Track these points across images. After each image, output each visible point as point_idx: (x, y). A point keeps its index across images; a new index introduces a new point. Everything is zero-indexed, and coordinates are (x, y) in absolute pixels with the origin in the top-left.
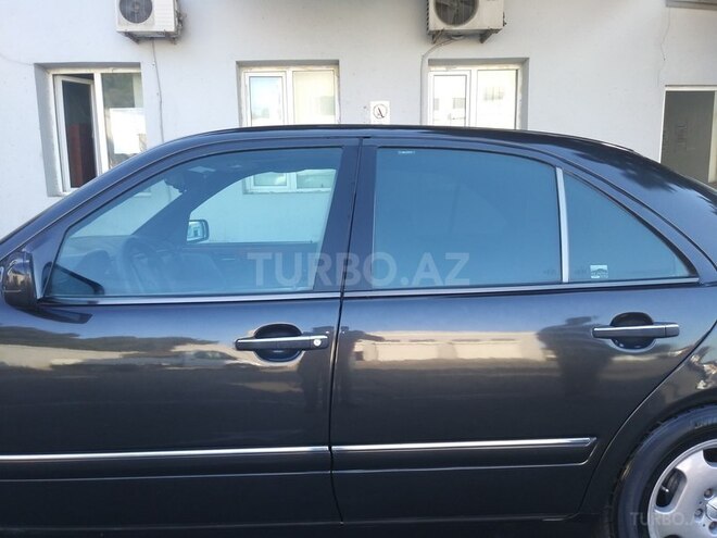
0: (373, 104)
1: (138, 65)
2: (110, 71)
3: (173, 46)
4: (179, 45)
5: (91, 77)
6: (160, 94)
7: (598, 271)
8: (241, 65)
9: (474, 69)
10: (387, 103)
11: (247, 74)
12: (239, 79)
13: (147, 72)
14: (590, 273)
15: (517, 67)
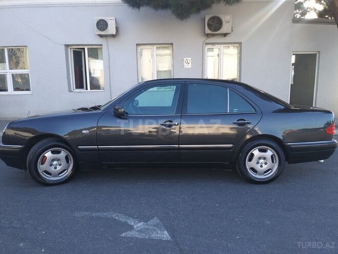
0: (185, 59)
1: (102, 45)
2: (91, 47)
3: (114, 39)
4: (116, 38)
5: (84, 49)
6: (109, 56)
7: (235, 110)
8: (137, 45)
9: (222, 46)
10: (190, 59)
11: (140, 48)
12: (137, 49)
13: (104, 48)
14: (233, 111)
15: (237, 45)
